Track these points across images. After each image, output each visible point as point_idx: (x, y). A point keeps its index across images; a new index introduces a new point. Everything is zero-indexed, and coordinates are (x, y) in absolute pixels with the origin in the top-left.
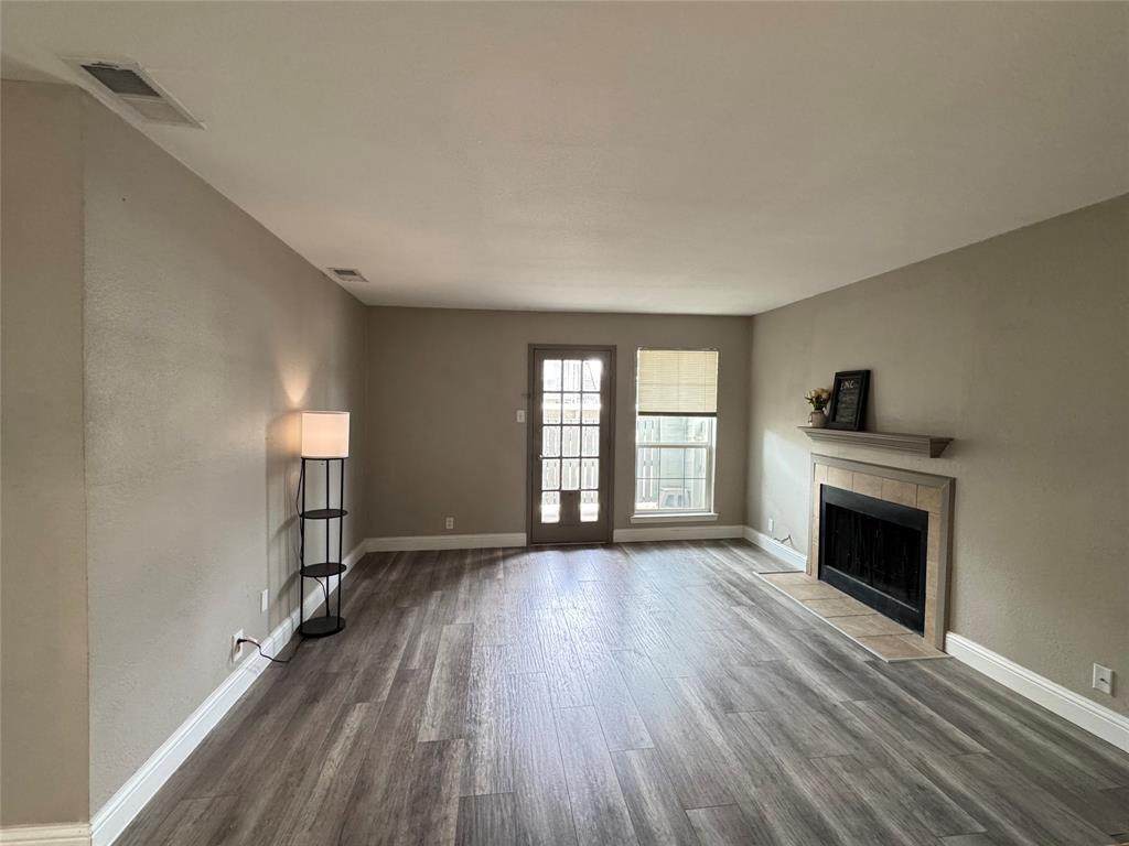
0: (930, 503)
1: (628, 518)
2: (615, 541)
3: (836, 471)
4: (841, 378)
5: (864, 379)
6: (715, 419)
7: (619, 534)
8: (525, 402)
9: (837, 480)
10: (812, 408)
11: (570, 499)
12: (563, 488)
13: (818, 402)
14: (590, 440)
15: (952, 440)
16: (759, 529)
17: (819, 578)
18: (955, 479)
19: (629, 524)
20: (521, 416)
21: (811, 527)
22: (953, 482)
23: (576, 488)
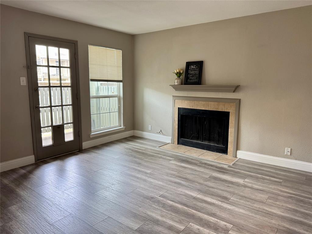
0: (230, 109)
1: (89, 135)
2: (83, 148)
3: (186, 102)
4: (189, 64)
5: (200, 65)
6: (121, 84)
7: (85, 145)
8: (25, 72)
9: (186, 105)
10: (176, 77)
11: (58, 131)
12: (54, 124)
13: (179, 74)
14: (66, 96)
15: (239, 86)
16: (143, 130)
17: (178, 144)
18: (240, 99)
19: (89, 138)
20: (23, 81)
21: (173, 125)
22: (240, 100)
23: (61, 123)
